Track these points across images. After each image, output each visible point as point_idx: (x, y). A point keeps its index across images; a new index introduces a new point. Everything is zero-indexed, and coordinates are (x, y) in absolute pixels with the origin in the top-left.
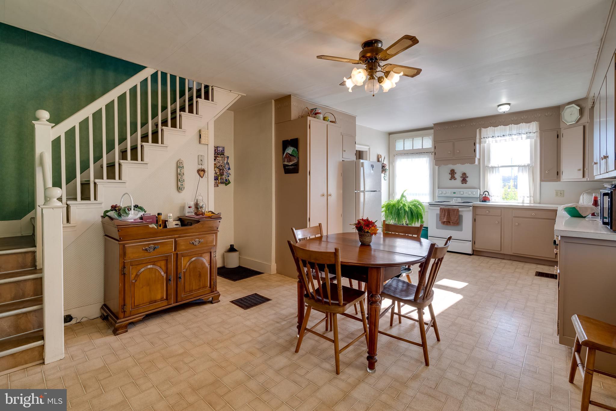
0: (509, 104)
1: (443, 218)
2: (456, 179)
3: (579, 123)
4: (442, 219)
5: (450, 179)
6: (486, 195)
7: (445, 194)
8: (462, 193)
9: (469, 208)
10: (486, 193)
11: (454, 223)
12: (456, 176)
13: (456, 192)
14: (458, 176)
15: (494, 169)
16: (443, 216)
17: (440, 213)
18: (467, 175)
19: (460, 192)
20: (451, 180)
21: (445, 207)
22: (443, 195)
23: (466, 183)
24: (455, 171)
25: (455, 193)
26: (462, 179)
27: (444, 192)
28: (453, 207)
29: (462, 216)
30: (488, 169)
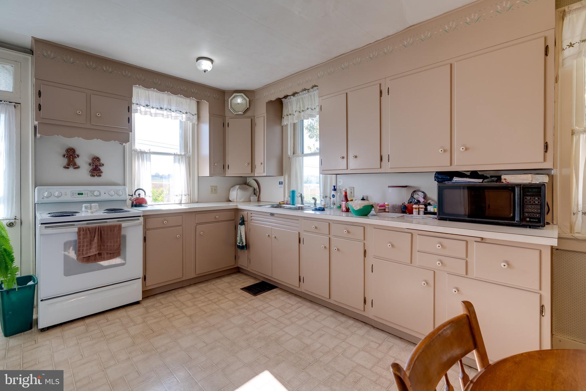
0: (211, 60)
1: (87, 250)
2: (78, 167)
3: (245, 115)
4: (84, 252)
5: (65, 167)
6: (139, 195)
7: (58, 197)
8: (96, 193)
9: (138, 219)
10: (141, 192)
11: (110, 254)
12: (78, 161)
13: (83, 192)
14: (83, 161)
15: (145, 155)
16: (85, 244)
17: (79, 238)
18: (102, 161)
19: (92, 192)
20: (68, 168)
21: (88, 224)
22: (52, 199)
23: (100, 176)
24: (77, 152)
25: (82, 194)
26: (90, 168)
27: (57, 194)
28: (106, 222)
29: (125, 237)
30: (135, 155)
